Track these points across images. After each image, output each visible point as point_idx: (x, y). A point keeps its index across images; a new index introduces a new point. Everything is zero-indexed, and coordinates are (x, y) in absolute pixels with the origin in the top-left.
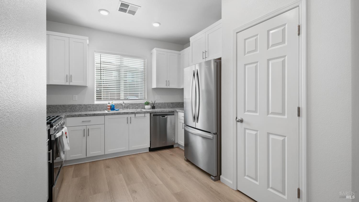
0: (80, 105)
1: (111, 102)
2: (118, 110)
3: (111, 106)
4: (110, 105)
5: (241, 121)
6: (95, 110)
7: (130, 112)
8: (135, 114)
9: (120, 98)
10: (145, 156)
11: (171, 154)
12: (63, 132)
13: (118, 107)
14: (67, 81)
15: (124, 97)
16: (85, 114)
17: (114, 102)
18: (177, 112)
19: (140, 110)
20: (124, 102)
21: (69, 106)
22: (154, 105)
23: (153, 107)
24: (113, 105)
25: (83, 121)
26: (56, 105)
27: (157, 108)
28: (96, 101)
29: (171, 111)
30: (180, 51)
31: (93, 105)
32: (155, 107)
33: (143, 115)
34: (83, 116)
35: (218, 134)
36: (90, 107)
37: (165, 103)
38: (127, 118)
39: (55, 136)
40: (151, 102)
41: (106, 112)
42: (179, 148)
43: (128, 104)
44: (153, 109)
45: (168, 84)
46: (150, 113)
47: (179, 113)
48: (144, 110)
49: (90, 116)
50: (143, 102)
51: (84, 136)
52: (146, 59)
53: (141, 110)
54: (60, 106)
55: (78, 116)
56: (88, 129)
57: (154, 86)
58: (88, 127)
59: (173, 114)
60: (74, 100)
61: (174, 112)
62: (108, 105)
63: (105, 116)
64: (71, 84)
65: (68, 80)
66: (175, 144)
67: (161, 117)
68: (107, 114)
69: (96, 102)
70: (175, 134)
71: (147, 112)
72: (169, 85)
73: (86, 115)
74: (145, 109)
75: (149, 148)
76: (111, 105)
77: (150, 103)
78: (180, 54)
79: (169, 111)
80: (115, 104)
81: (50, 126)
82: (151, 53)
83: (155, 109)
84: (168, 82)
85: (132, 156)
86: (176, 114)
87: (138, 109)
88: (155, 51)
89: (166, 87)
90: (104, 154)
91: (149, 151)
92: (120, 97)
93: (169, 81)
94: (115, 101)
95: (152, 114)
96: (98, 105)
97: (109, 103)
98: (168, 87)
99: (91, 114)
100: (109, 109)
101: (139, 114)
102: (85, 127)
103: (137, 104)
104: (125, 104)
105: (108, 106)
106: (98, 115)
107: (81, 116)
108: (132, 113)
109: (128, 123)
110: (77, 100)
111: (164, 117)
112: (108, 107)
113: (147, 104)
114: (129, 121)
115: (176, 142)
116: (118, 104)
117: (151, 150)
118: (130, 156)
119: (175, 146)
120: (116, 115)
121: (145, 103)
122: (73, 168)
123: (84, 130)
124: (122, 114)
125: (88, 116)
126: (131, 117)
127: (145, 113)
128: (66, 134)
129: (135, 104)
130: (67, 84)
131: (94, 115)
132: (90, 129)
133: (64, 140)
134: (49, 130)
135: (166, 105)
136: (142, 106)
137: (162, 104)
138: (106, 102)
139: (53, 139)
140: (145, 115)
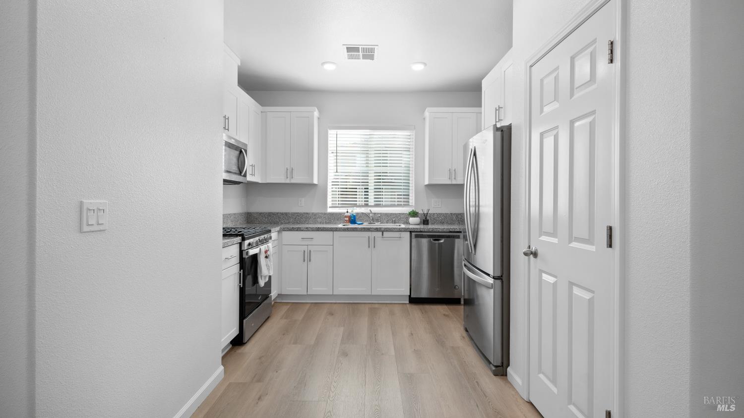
0: (307, 213)
1: (350, 210)
2: (362, 224)
3: (350, 217)
4: (349, 214)
5: (535, 254)
6: (328, 223)
7: (373, 228)
8: (383, 232)
10: (397, 309)
11: (447, 313)
12: (260, 249)
13: (363, 220)
14: (287, 178)
15: (375, 201)
17: (357, 210)
19: (398, 225)
20: (371, 211)
21: (293, 214)
22: (426, 218)
23: (425, 222)
24: (353, 215)
25: (302, 237)
26: (278, 213)
27: (433, 224)
28: (330, 207)
29: (453, 230)
31: (325, 214)
32: (428, 220)
33: (397, 234)
34: (303, 231)
35: (504, 278)
36: (320, 217)
37: (451, 214)
38: (369, 237)
39: (247, 253)
40: (420, 212)
41: (340, 226)
43: (380, 214)
44: (424, 224)
45: (453, 177)
46: (410, 232)
48: (404, 226)
49: (313, 231)
50: (406, 210)
51: (304, 261)
52: (414, 131)
54: (282, 214)
55: (297, 230)
56: (310, 251)
57: (427, 183)
58: (310, 248)
59: (458, 237)
61: (460, 232)
62: (346, 214)
63: (335, 232)
64: (293, 181)
65: (289, 176)
67: (432, 240)
68: (337, 230)
69: (330, 210)
71: (405, 230)
72: (455, 179)
73: (307, 229)
74: (408, 223)
75: (408, 296)
76: (351, 214)
77: (418, 213)
79: (448, 230)
80: (357, 214)
81: (241, 239)
82: (424, 119)
83: (427, 224)
85: (376, 306)
87: (396, 224)
88: (428, 113)
89: (449, 182)
90: (332, 294)
91: (408, 302)
92: (367, 201)
93: (455, 170)
94: (358, 208)
95: (414, 234)
96: (332, 214)
97: (347, 212)
98: (454, 182)
99: (313, 228)
100: (347, 222)
101: (389, 231)
102: (305, 248)
103: (395, 214)
104: (375, 214)
105: (346, 217)
106: (324, 231)
107: (300, 230)
108: (377, 230)
109: (369, 247)
110: (303, 206)
111: (438, 240)
112: (346, 219)
113: (414, 214)
114: (372, 244)
116: (363, 213)
117: (412, 300)
118: (373, 305)
120: (350, 231)
121: (410, 213)
122: (288, 307)
123: (304, 251)
124: (360, 231)
125: (309, 231)
126: (374, 237)
127: (400, 230)
128: (266, 252)
129: (392, 214)
130: (288, 181)
131: (318, 230)
132: (312, 251)
133: (262, 260)
134: (241, 244)
135: (454, 218)
136: (404, 218)
137: (445, 215)
138: (343, 210)
139: (245, 256)
140: (400, 235)
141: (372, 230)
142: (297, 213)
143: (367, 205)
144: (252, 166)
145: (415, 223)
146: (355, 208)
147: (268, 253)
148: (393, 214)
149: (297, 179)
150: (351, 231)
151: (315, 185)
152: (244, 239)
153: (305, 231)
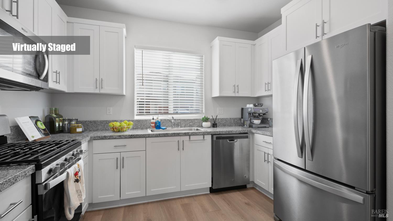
1: (155, 117)
3: (156, 123)
4: (154, 121)
7: (182, 133)
8: (190, 136)
9: (168, 112)
12: (68, 173)
14: (96, 88)
15: (174, 110)
16: (119, 136)
17: (161, 117)
18: (253, 134)
19: (196, 128)
20: (173, 118)
21: (102, 122)
22: (215, 122)
23: (214, 125)
24: (158, 121)
25: (115, 145)
28: (137, 115)
29: (243, 132)
30: (254, 39)
31: (133, 121)
32: (216, 124)
33: (201, 138)
34: (115, 138)
37: (230, 118)
38: (178, 141)
39: (46, 187)
40: (211, 117)
41: (149, 132)
42: (256, 189)
43: (180, 120)
45: (237, 91)
46: (211, 134)
47: (255, 134)
48: (202, 130)
49: (126, 138)
50: (200, 117)
51: (117, 168)
52: (203, 56)
53: (197, 130)
55: (109, 139)
56: (123, 158)
57: (216, 93)
58: (123, 155)
59: (247, 137)
60: (108, 113)
61: (247, 133)
62: (152, 121)
63: (146, 138)
64: (102, 91)
65: (98, 86)
66: (249, 184)
67: (228, 141)
68: (149, 136)
69: (137, 118)
70: (249, 167)
71: (207, 133)
74: (202, 127)
75: (210, 188)
76: (156, 121)
77: (209, 118)
78: (254, 45)
79: (240, 132)
80: (161, 120)
81: (34, 168)
83: (216, 127)
84: (236, 88)
86: (250, 136)
87: (193, 128)
88: (217, 41)
89: (233, 95)
90: (145, 195)
91: (209, 192)
92: (168, 110)
93: (238, 86)
94: (162, 115)
95: (215, 136)
96: (139, 121)
97: (153, 119)
98: (237, 95)
99: (126, 135)
100: (153, 128)
101: (195, 135)
102: (118, 155)
103: (191, 119)
104: (175, 120)
105: (152, 123)
106: (137, 138)
107: (113, 139)
108: (185, 134)
109: (179, 150)
110: (112, 114)
111: (233, 140)
112: (152, 125)
113: (206, 120)
114: (181, 147)
115: (251, 180)
116: (165, 120)
117: (213, 191)
119: (248, 186)
121: (203, 118)
123: (117, 158)
124: (170, 136)
125: (122, 138)
126: (183, 141)
127: (204, 134)
128: (76, 174)
130: (97, 91)
131: (131, 138)
132: (125, 157)
133: (71, 188)
134: (33, 177)
135: (232, 122)
136: (199, 123)
137: (226, 119)
138: (150, 117)
139: (41, 192)
140: (204, 138)
141: (181, 134)
142: (105, 121)
143: (167, 113)
144: (56, 72)
145: (209, 127)
146: (159, 115)
147: (80, 174)
148: (189, 119)
150: (163, 137)
151: (124, 96)
152: (39, 167)
153: (118, 139)
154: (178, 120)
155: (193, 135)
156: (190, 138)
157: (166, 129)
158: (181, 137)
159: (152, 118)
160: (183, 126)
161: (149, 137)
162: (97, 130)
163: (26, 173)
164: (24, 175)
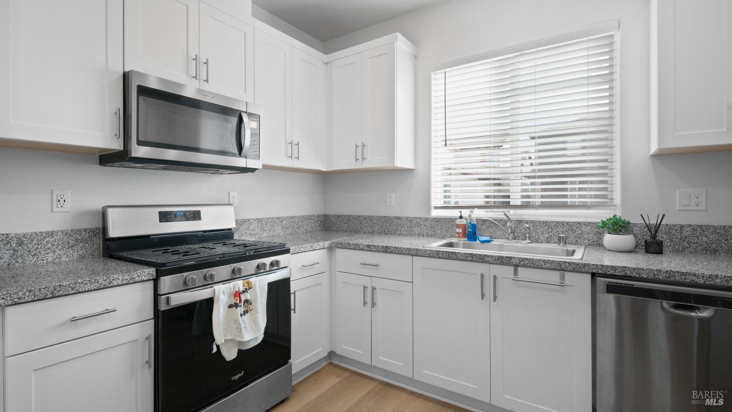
0: (399, 218)
1: (466, 213)
3: (464, 227)
4: (463, 222)
7: (491, 256)
8: (516, 266)
12: (217, 291)
13: (495, 233)
14: (356, 160)
16: (367, 246)
21: (380, 219)
23: (652, 246)
24: (471, 223)
25: (362, 262)
26: (360, 217)
27: (676, 252)
33: (554, 276)
34: (362, 250)
36: (419, 225)
38: (482, 276)
39: (168, 301)
44: (647, 252)
46: (590, 273)
49: (378, 251)
50: (597, 216)
51: (365, 306)
55: (355, 249)
60: (388, 204)
62: (459, 222)
63: (414, 257)
64: (366, 165)
65: (359, 157)
68: (417, 253)
69: (435, 213)
71: (577, 268)
73: (369, 248)
74: (601, 245)
76: (467, 222)
77: (631, 224)
80: (478, 220)
81: (154, 273)
92: (508, 197)
95: (601, 281)
97: (461, 217)
99: (378, 246)
101: (530, 267)
102: (367, 282)
105: (458, 226)
106: (395, 253)
108: (501, 261)
109: (483, 299)
110: (393, 205)
111: (690, 309)
112: (458, 230)
113: (618, 227)
114: (489, 292)
121: (607, 223)
122: (338, 380)
124: (462, 260)
125: (372, 251)
126: (495, 278)
129: (558, 224)
130: (359, 166)
131: (386, 252)
132: (378, 288)
136: (592, 232)
137: (722, 232)
139: (162, 306)
140: (563, 278)
141: (490, 259)
142: (384, 217)
148: (563, 223)
149: (373, 162)
151: (412, 170)
153: (366, 250)
154: (527, 222)
155: (525, 266)
156: (516, 273)
157: (489, 241)
158: (491, 265)
159: (459, 215)
160: (542, 238)
161: (417, 255)
162: (372, 233)
163: (133, 276)
164: (129, 279)
